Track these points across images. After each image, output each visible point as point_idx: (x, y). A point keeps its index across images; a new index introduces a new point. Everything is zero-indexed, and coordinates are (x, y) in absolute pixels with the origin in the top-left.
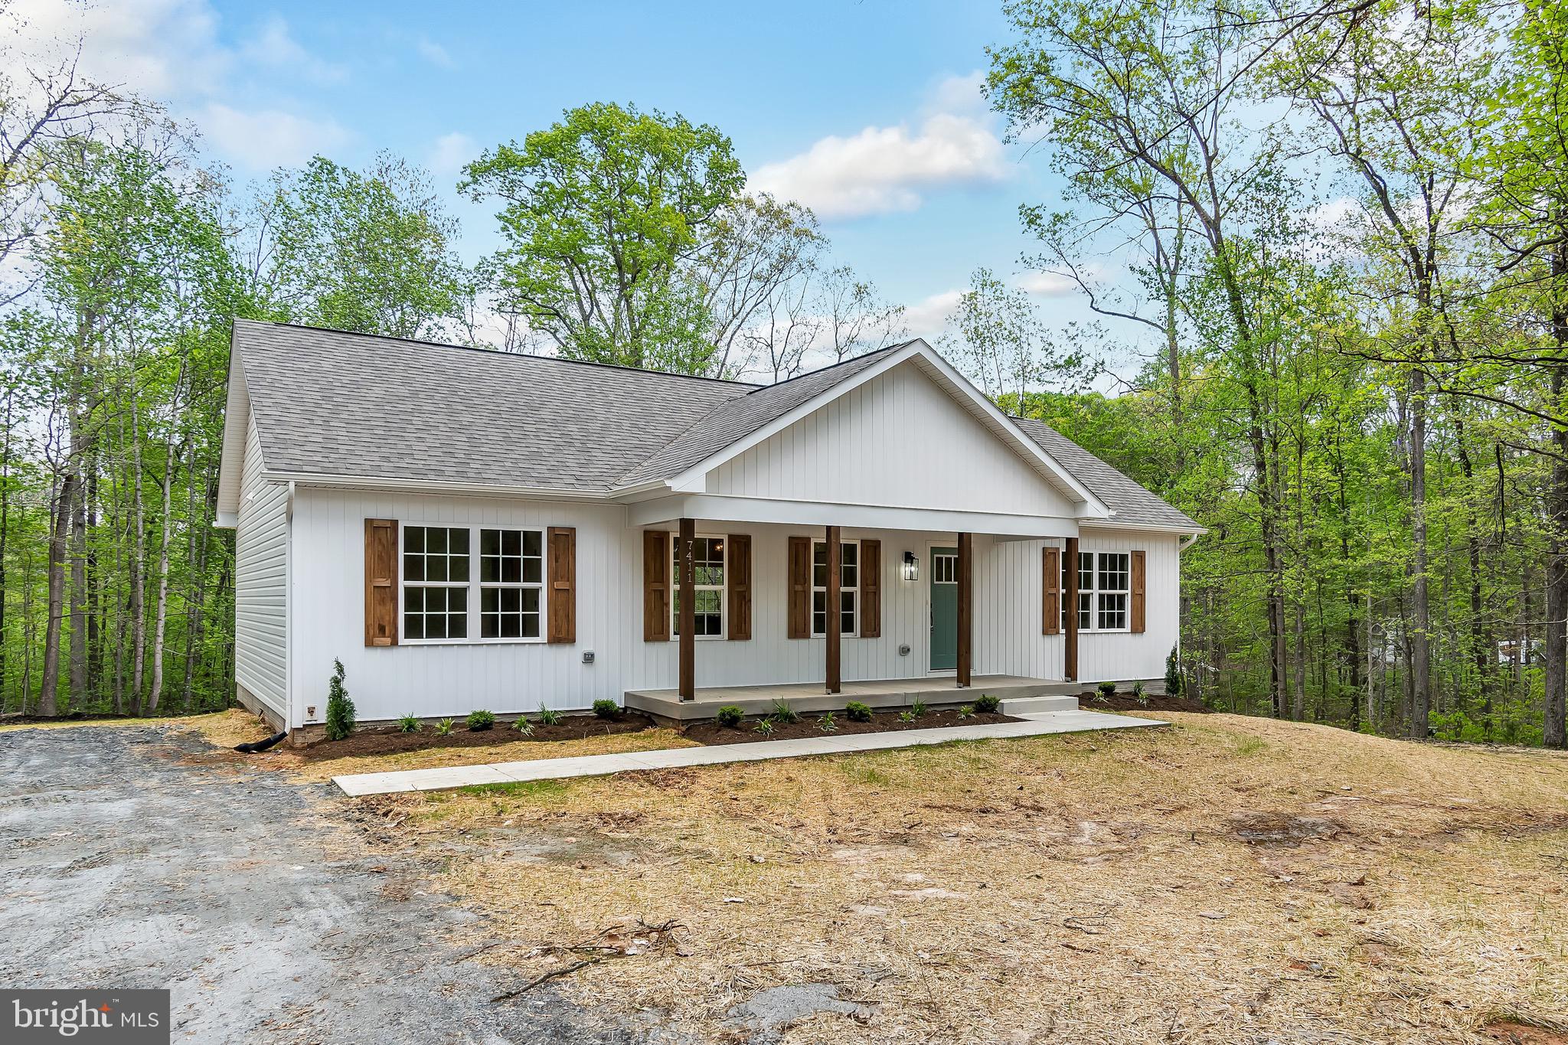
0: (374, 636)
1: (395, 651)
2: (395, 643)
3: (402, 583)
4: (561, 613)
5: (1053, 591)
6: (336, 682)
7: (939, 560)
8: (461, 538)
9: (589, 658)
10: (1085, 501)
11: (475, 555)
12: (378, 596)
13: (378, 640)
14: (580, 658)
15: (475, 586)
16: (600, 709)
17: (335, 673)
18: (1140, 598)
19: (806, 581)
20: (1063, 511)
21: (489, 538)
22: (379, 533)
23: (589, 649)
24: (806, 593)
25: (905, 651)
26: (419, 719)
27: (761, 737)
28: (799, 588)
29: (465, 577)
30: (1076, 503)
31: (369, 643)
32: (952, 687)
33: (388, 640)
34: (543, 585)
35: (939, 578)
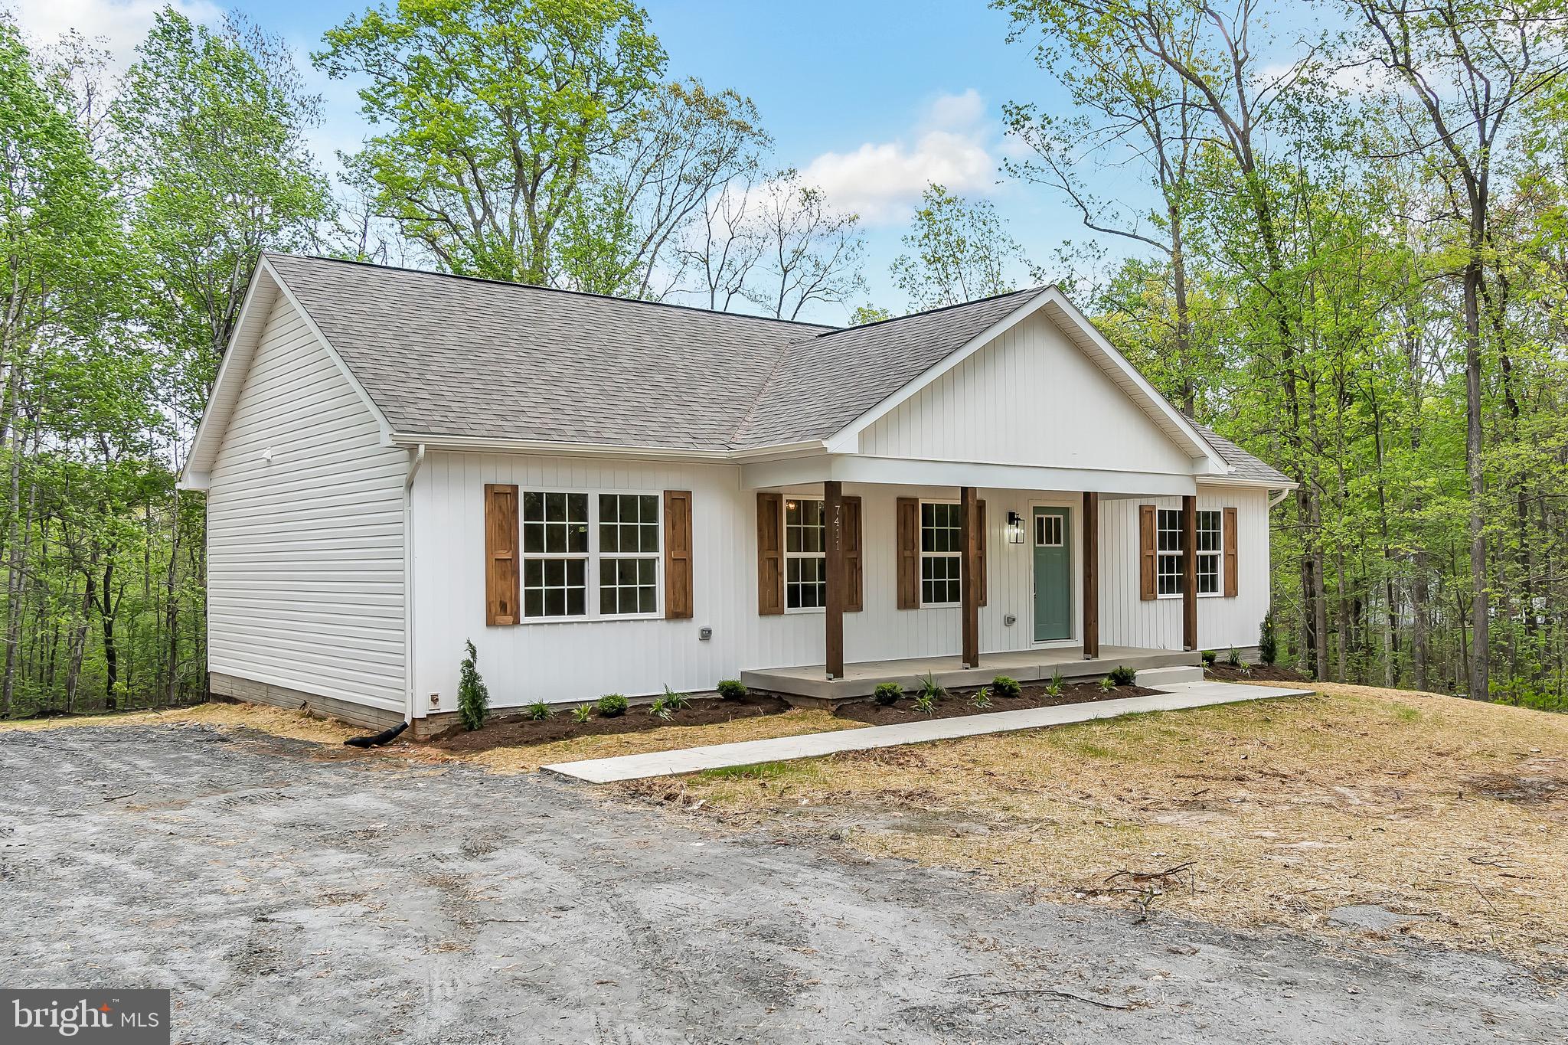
0: (496, 614)
1: (517, 631)
2: (516, 622)
3: (523, 556)
4: (678, 585)
5: (1150, 553)
6: (469, 665)
7: (1040, 520)
8: (579, 504)
9: (706, 635)
10: (1205, 457)
11: (594, 525)
12: (500, 568)
13: (500, 619)
14: (697, 635)
15: (594, 556)
16: (728, 690)
17: (468, 656)
18: (1232, 558)
19: (914, 546)
20: (1181, 468)
21: (607, 503)
22: (498, 497)
23: (706, 625)
24: (914, 558)
25: (1010, 621)
26: (549, 705)
27: (924, 715)
28: (908, 553)
29: (584, 548)
30: (1194, 458)
31: (491, 623)
32: (1078, 659)
33: (510, 619)
34: (660, 555)
35: (1040, 541)
